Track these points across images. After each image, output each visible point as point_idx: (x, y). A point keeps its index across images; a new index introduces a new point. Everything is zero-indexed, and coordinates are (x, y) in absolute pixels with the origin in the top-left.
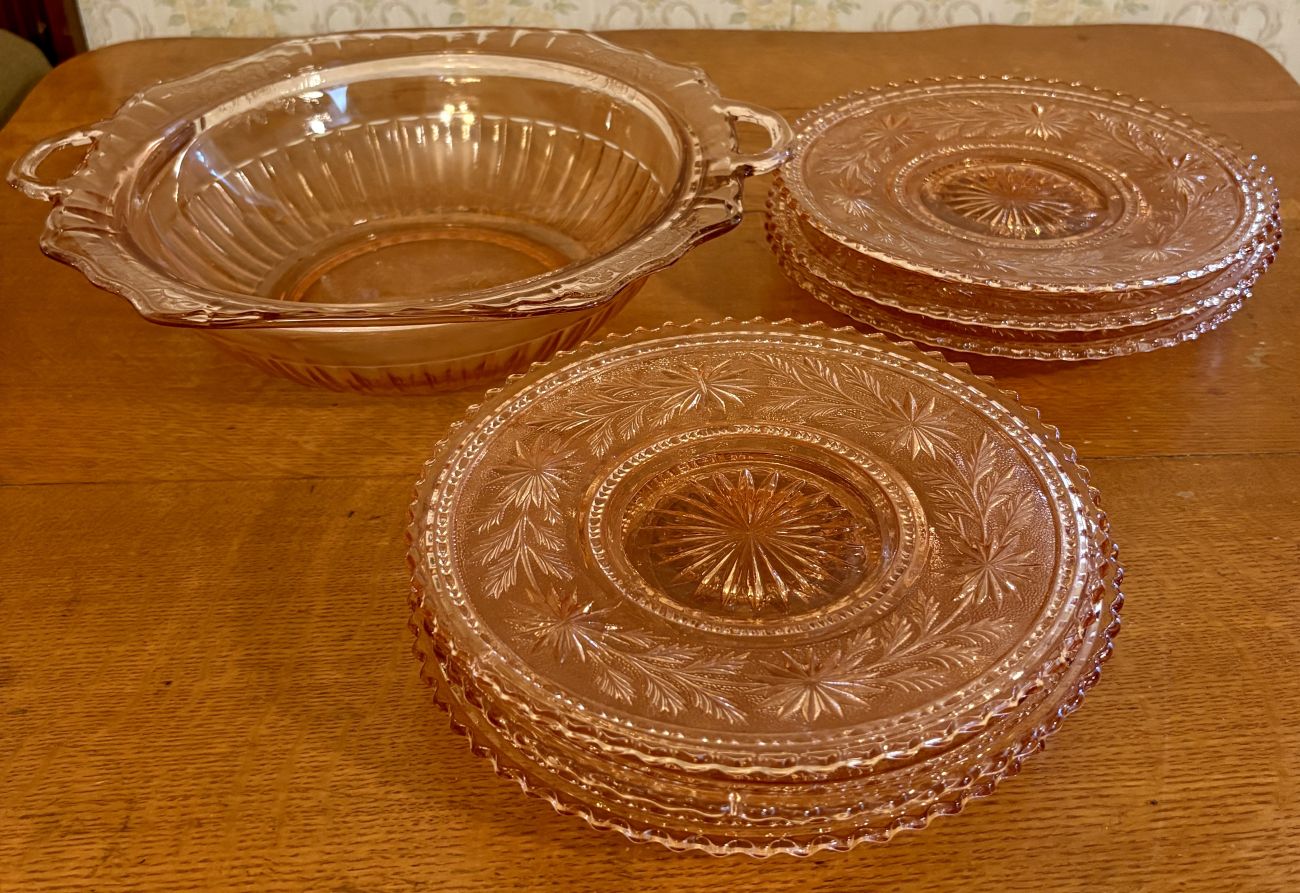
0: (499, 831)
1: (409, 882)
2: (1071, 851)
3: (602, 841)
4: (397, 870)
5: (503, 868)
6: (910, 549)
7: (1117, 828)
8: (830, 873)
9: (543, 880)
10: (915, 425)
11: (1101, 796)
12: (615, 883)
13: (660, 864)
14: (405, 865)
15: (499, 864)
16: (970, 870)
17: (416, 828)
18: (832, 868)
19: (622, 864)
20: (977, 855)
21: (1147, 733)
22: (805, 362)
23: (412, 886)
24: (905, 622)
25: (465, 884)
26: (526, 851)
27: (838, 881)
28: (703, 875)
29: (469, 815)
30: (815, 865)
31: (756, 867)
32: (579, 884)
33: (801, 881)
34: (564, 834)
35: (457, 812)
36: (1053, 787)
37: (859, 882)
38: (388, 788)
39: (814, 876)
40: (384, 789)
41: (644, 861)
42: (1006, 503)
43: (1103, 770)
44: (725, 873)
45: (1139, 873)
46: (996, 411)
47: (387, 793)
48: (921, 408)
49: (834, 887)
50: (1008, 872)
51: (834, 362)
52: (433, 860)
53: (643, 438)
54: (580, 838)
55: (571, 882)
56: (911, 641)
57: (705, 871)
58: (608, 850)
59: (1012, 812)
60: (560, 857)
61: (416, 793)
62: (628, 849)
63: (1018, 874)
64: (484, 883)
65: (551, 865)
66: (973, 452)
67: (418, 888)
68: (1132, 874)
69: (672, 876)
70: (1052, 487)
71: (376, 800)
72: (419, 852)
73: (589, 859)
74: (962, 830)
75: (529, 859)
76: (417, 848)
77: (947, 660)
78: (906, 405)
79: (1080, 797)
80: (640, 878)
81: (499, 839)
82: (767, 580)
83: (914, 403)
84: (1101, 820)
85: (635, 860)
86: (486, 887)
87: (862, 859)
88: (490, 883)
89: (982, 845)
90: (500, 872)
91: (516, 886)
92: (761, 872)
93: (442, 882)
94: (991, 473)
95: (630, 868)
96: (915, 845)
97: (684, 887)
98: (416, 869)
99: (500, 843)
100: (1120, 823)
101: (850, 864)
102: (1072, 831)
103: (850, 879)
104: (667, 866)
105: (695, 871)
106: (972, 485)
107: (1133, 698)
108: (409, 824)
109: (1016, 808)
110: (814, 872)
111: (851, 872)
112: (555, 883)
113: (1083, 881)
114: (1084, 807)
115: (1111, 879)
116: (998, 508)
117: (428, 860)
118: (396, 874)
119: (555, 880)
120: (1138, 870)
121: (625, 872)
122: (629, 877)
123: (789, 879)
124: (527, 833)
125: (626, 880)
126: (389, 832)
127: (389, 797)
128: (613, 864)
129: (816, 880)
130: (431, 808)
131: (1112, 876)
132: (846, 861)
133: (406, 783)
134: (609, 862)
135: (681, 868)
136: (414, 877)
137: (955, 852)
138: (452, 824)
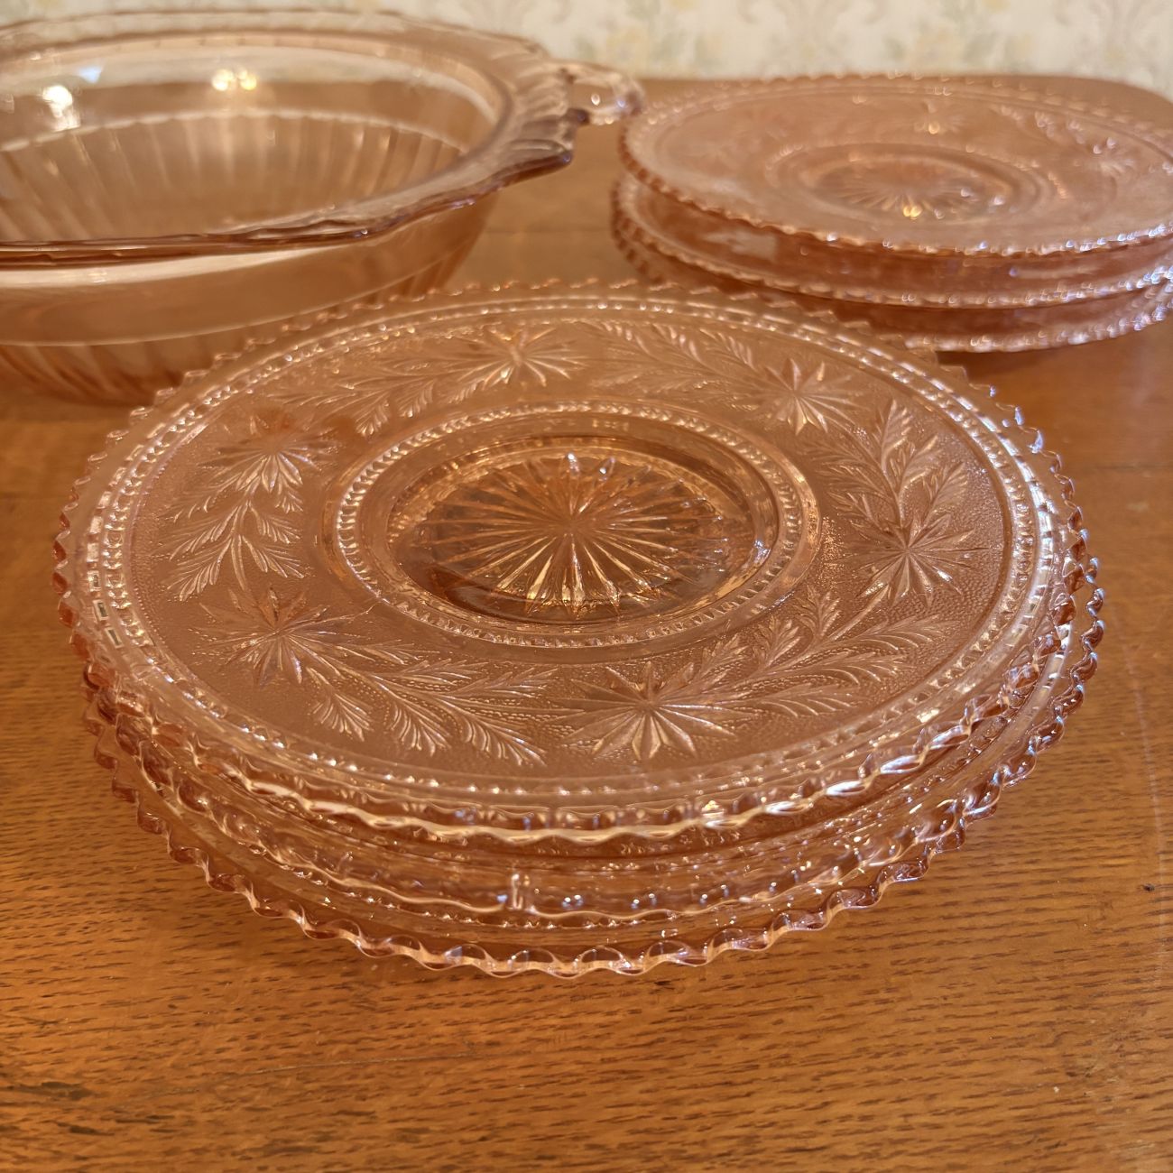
0: (184, 942)
1: (32, 1022)
2: (1036, 959)
3: (338, 955)
4: (18, 1003)
5: (183, 998)
6: (796, 538)
7: (1100, 925)
8: (678, 1000)
9: (239, 1015)
10: (799, 395)
11: (1074, 881)
12: (351, 1018)
13: (421, 989)
14: (32, 995)
15: (178, 991)
16: (889, 990)
17: (62, 940)
18: (682, 991)
19: (363, 989)
20: (899, 968)
21: (1127, 794)
22: (654, 329)
23: (35, 1028)
24: (789, 625)
25: (119, 1024)
26: (220, 971)
27: (692, 1011)
28: (484, 1004)
29: (144, 919)
30: (655, 987)
31: (567, 991)
32: (294, 1021)
33: (633, 1012)
34: (282, 946)
35: (126, 915)
36: (1003, 869)
37: (721, 1011)
38: (31, 882)
39: (653, 1003)
40: (24, 884)
41: (398, 985)
42: (928, 478)
43: (1072, 844)
44: (518, 1001)
45: (1140, 990)
46: (907, 374)
47: (29, 889)
48: (806, 375)
49: (684, 1019)
50: (946, 992)
51: (692, 328)
52: (76, 986)
53: (432, 415)
54: (304, 951)
55: (283, 1017)
56: (800, 649)
58: (345, 968)
59: (946, 905)
60: (271, 979)
61: (71, 889)
62: (375, 967)
63: (961, 995)
64: (148, 1020)
65: (255, 993)
66: (879, 421)
67: (45, 1029)
68: (1128, 992)
69: (438, 1006)
70: (992, 457)
71: (10, 900)
72: (58, 975)
73: (315, 983)
74: (875, 931)
75: (224, 983)
76: (56, 969)
77: (856, 673)
78: (788, 374)
79: (1042, 883)
80: (389, 1010)
81: (183, 953)
82: (591, 582)
83: (797, 371)
84: (1076, 914)
85: (383, 984)
86: (152, 1026)
87: (727, 977)
88: (159, 1020)
89: (907, 954)
90: (177, 1004)
91: (197, 1024)
92: (574, 998)
93: (84, 1021)
94: (904, 446)
95: (375, 996)
96: (806, 955)
97: (455, 1023)
98: (48, 1001)
99: (185, 960)
100: (1104, 918)
101: (707, 985)
102: (1037, 929)
103: (709, 1007)
104: (431, 993)
106: (879, 459)
107: (1102, 748)
108: (51, 934)
109: (950, 898)
110: (654, 997)
111: (709, 997)
112: (257, 1020)
113: (1057, 1004)
114: (1050, 896)
115: (1100, 1000)
116: (918, 485)
117: (70, 987)
118: (16, 1009)
119: (259, 1013)
120: (1137, 986)
121: (366, 1001)
122: (373, 1010)
123: (616, 1008)
124: (227, 945)
125: (367, 1013)
126: (19, 947)
127: (30, 895)
128: (351, 989)
129: (657, 1009)
130: (89, 911)
131: (1100, 995)
132: (704, 980)
133: (58, 874)
134: (344, 986)
135: (452, 994)
136: (42, 1014)
137: (866, 965)
138: (117, 934)
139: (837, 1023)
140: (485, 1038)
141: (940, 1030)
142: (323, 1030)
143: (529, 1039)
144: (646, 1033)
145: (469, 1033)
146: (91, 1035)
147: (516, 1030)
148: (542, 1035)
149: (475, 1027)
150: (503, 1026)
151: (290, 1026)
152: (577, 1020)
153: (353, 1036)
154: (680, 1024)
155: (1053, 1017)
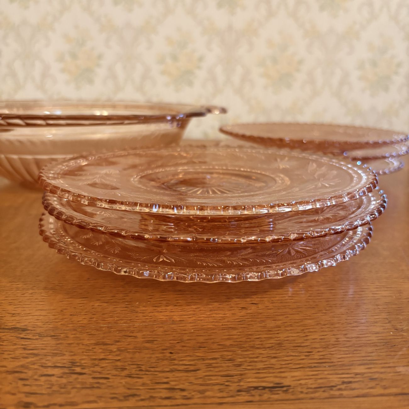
0: (67, 297)
2: (378, 304)
5: (65, 309)
6: (282, 183)
7: (399, 297)
8: (249, 312)
9: (87, 313)
10: (280, 163)
11: (388, 288)
12: (128, 314)
13: (155, 308)
14: (10, 308)
16: (326, 311)
17: (23, 296)
18: (251, 309)
19: (133, 308)
20: (329, 306)
23: (11, 315)
25: (42, 314)
26: (80, 304)
27: (255, 314)
28: (178, 312)
29: (53, 292)
30: (240, 309)
32: (107, 315)
33: (233, 314)
35: (47, 291)
37: (266, 314)
39: (240, 312)
40: (11, 284)
41: (146, 307)
48: (282, 160)
49: (252, 316)
50: (347, 311)
52: (27, 306)
53: (163, 166)
54: (112, 299)
55: (103, 314)
57: (180, 310)
58: (127, 303)
60: (99, 306)
61: (27, 285)
62: (137, 303)
64: (53, 314)
65: (93, 309)
67: (14, 315)
69: (161, 312)
71: (4, 287)
72: (20, 304)
73: (115, 306)
75: (82, 306)
76: (20, 302)
79: (377, 288)
80: (143, 313)
81: (67, 299)
83: (279, 159)
84: (390, 295)
85: (141, 307)
86: (54, 315)
91: (71, 315)
92: (211, 311)
93: (29, 314)
95: (137, 309)
96: (294, 302)
97: (167, 316)
98: (16, 309)
100: (401, 296)
102: (377, 298)
103: (260, 313)
104: (159, 309)
105: (173, 310)
108: (19, 295)
110: (241, 311)
111: (261, 311)
113: (388, 314)
114: (380, 291)
115: (403, 313)
116: (321, 174)
117: (24, 306)
118: (4, 311)
119: (94, 313)
121: (134, 311)
122: (137, 313)
123: (226, 313)
124: (83, 298)
126: (7, 297)
127: (13, 286)
128: (129, 308)
129: (242, 313)
130: (33, 290)
131: (403, 312)
132: (258, 307)
133: (23, 282)
134: (126, 307)
135: (166, 309)
136: (13, 312)
137: (317, 305)
138: (42, 295)
139: (308, 317)
140: (178, 319)
141: (346, 319)
142: (117, 317)
143: (194, 320)
144: (238, 319)
145: (172, 318)
146: (31, 317)
147: (190, 318)
148: (199, 319)
149: (175, 317)
150: (185, 317)
151: (106, 316)
152: (212, 316)
153: (129, 319)
154: (251, 317)
155: (387, 317)
